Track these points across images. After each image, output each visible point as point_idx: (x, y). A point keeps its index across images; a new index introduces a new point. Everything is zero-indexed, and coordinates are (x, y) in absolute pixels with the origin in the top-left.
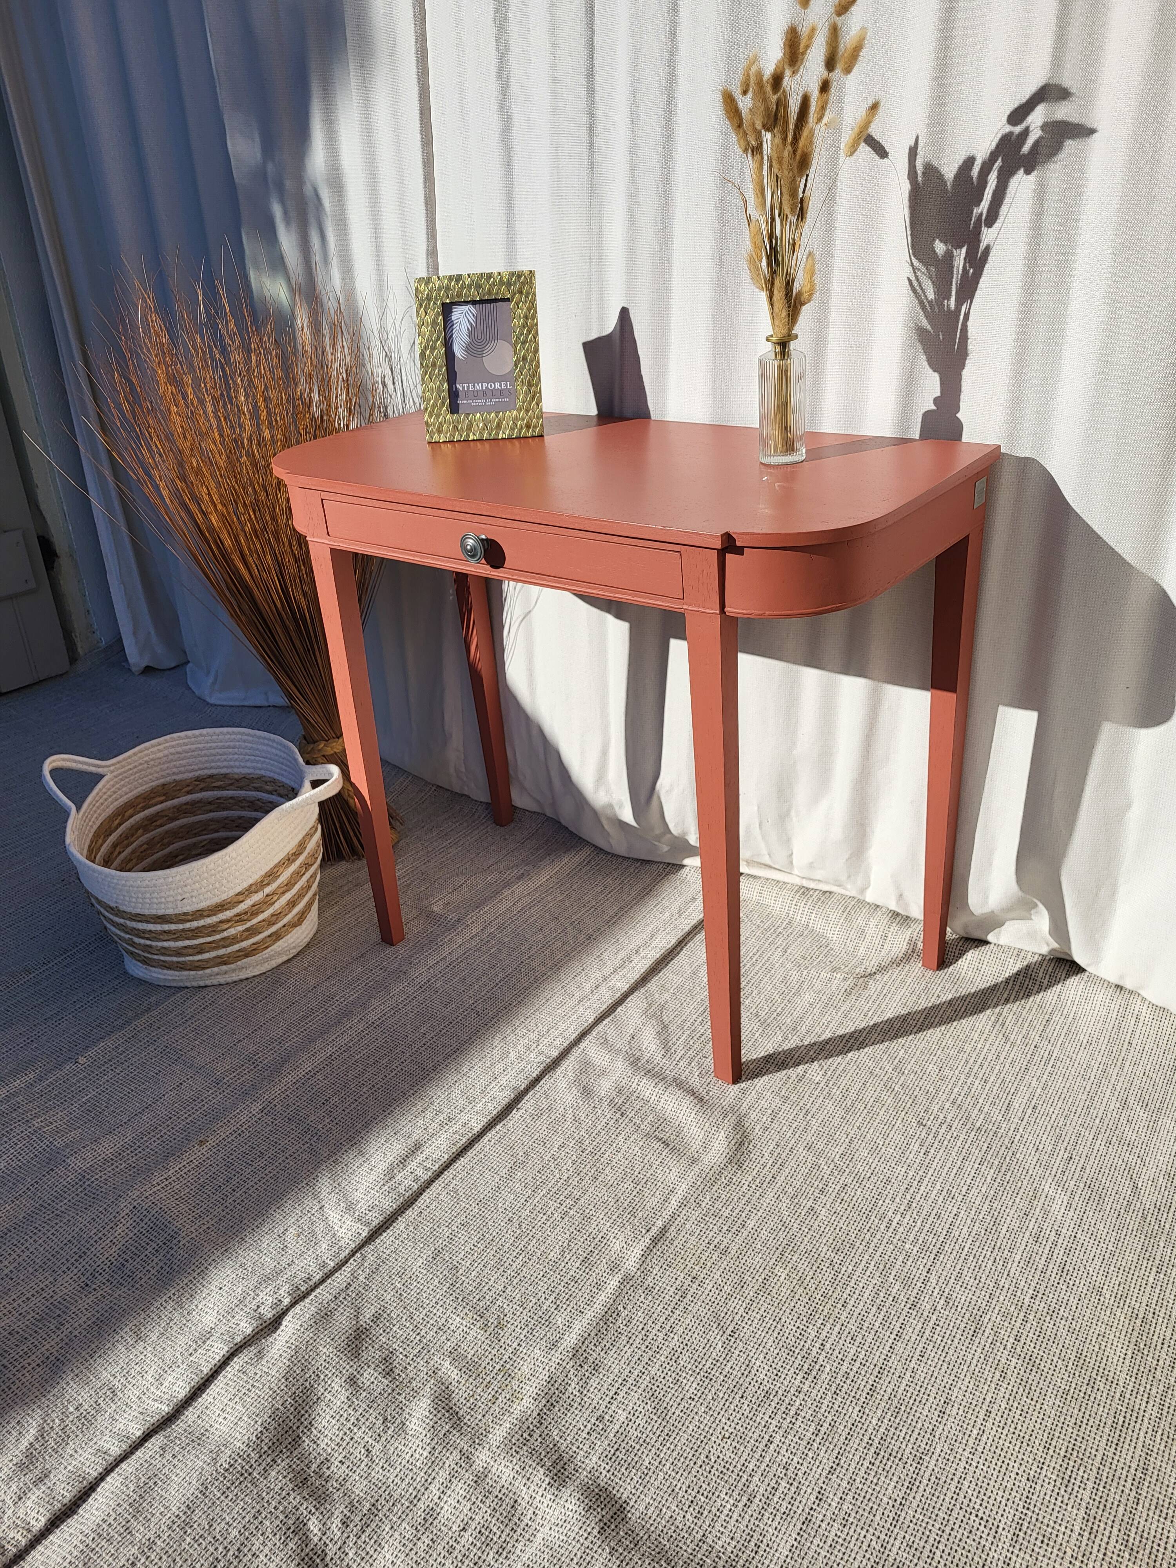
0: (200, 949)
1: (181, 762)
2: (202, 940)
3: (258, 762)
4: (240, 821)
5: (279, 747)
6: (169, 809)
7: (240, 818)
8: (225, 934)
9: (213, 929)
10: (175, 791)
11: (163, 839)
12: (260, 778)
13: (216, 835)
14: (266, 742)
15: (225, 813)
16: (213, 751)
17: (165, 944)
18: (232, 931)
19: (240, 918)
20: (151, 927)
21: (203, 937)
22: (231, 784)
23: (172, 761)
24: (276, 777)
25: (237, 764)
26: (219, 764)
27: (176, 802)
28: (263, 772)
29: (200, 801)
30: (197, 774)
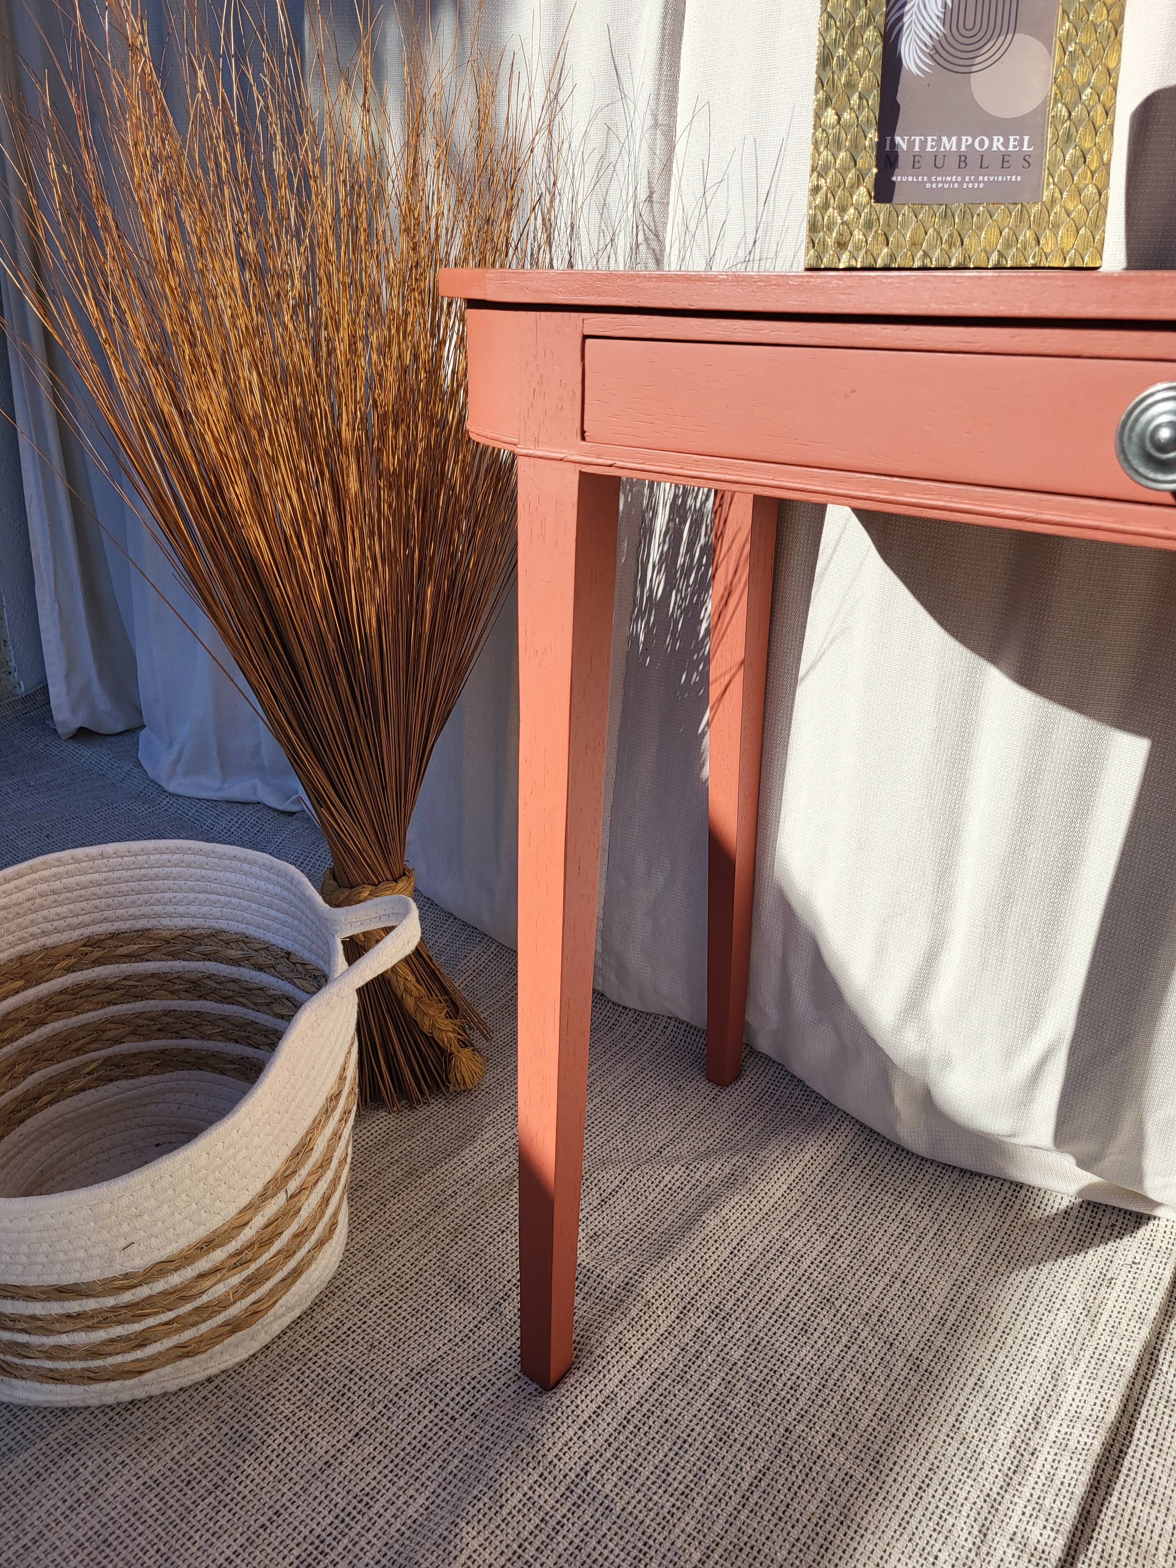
0: (142, 1341)
1: (59, 910)
2: (151, 1322)
3: (213, 904)
4: (167, 1019)
5: (265, 873)
6: (30, 1004)
7: (167, 1013)
8: (205, 1298)
9: (181, 1295)
10: (42, 967)
11: (13, 1065)
12: (215, 934)
13: (117, 1049)
14: (235, 864)
15: (139, 1006)
16: (123, 887)
17: (64, 1340)
18: (220, 1289)
19: (239, 1260)
20: (37, 1308)
21: (157, 1313)
22: (155, 949)
23: (42, 907)
24: (251, 931)
25: (170, 909)
26: (132, 911)
27: (43, 989)
28: (222, 924)
29: (90, 985)
30: (87, 932)
